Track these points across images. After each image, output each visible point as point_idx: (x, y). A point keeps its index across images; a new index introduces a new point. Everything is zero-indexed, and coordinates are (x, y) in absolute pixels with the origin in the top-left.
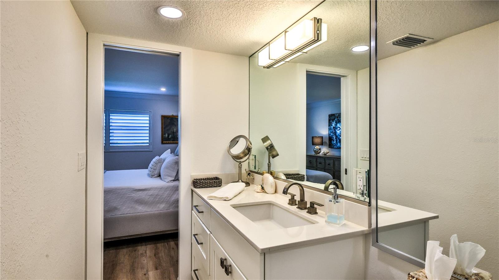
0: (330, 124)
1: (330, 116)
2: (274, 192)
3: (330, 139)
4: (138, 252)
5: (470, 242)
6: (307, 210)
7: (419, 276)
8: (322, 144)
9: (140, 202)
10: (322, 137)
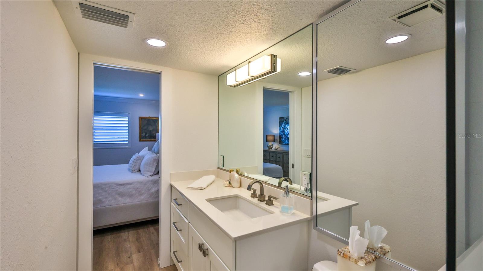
0: (280, 126)
1: (280, 119)
2: (239, 186)
3: (280, 137)
4: (122, 238)
5: (378, 226)
6: (266, 202)
7: (345, 251)
8: (274, 141)
9: (123, 195)
10: (274, 135)
